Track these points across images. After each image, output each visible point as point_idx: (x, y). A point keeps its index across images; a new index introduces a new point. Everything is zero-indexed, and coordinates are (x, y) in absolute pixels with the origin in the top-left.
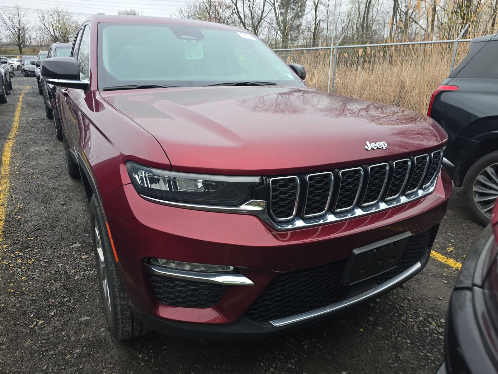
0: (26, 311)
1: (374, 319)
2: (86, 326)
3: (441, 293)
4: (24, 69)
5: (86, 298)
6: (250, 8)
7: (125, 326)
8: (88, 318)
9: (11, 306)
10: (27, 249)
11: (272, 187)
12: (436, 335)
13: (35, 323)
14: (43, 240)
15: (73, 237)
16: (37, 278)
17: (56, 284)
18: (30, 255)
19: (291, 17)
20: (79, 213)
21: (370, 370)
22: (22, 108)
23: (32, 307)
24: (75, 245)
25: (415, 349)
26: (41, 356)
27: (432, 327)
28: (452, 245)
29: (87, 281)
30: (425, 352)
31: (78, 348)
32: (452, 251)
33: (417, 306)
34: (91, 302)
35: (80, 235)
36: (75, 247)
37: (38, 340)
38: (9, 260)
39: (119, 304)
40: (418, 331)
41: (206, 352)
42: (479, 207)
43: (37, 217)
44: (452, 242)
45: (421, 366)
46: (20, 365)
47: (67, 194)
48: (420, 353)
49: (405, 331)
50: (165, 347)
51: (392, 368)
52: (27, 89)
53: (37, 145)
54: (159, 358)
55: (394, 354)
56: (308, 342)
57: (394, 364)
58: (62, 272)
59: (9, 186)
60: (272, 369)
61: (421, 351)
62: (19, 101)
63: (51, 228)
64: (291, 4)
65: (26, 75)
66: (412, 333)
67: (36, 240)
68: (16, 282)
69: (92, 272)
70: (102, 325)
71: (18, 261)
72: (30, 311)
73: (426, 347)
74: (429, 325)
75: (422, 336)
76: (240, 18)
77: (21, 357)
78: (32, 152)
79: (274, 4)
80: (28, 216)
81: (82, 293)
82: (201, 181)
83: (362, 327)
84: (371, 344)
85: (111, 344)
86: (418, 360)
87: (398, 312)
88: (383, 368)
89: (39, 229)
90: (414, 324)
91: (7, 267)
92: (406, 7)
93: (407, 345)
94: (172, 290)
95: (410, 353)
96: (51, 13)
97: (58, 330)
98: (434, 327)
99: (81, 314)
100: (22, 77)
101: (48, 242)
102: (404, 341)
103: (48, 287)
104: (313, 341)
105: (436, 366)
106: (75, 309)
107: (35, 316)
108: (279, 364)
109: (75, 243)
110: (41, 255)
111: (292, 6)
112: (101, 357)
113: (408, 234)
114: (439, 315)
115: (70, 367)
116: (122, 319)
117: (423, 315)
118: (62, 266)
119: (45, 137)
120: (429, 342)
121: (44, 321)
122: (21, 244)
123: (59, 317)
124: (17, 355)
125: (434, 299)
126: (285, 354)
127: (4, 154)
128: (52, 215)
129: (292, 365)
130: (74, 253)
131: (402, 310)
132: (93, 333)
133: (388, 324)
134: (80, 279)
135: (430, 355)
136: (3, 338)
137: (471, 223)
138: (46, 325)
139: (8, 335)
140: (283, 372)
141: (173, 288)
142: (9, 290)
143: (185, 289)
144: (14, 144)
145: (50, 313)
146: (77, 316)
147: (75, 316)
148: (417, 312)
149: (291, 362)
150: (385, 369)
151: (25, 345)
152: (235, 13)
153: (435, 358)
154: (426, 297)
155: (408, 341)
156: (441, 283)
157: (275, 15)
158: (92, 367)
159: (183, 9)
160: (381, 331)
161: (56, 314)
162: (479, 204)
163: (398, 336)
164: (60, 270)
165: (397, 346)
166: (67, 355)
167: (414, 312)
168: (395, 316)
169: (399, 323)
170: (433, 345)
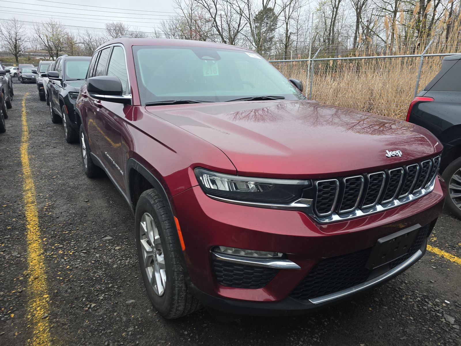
0: (77, 295)
1: (379, 300)
2: (133, 308)
3: (432, 277)
4: (21, 76)
5: (128, 284)
6: (227, 21)
7: (179, 306)
8: (133, 301)
9: (64, 292)
10: (65, 242)
11: (318, 188)
12: (434, 313)
13: (89, 306)
14: (77, 233)
15: (103, 230)
16: (80, 267)
17: (98, 271)
18: (68, 247)
19: (264, 31)
20: (103, 209)
21: (383, 342)
22: (27, 113)
23: (82, 292)
24: (107, 238)
25: (418, 324)
26: (100, 334)
27: (429, 306)
28: (435, 235)
29: (125, 269)
30: (427, 327)
31: (131, 326)
32: (435, 241)
33: (414, 289)
34: (133, 287)
35: (108, 229)
36: (107, 240)
37: (94, 321)
38: (52, 251)
39: (177, 286)
40: (418, 309)
41: (241, 329)
42: (454, 202)
43: (66, 213)
44: (435, 233)
45: (426, 338)
46: (84, 341)
47: (88, 193)
48: (423, 328)
49: (407, 310)
50: (206, 325)
51: (401, 340)
52: (27, 95)
53: (50, 148)
54: (203, 334)
55: (402, 328)
56: (327, 319)
57: (403, 337)
58: (101, 261)
59: (34, 186)
60: (300, 343)
61: (423, 326)
62: (22, 107)
63: (81, 223)
64: (264, 19)
65: (23, 82)
66: (414, 311)
67: (70, 234)
68: (62, 270)
69: (127, 261)
70: (147, 307)
71: (60, 252)
72: (81, 296)
73: (427, 323)
74: (427, 304)
75: (422, 314)
76: (218, 30)
77: (83, 335)
78: (47, 154)
79: (249, 19)
80: (58, 212)
81: (123, 279)
82: (253, 183)
83: (370, 307)
84: (380, 321)
85: (158, 323)
86: (422, 334)
87: (399, 294)
88: (394, 340)
89: (71, 224)
90: (413, 304)
91: (51, 258)
92: (367, 21)
93: (411, 321)
94: (230, 273)
95: (415, 328)
96: (46, 25)
97: (110, 312)
98: (431, 306)
99: (126, 298)
100: (19, 83)
101: (82, 235)
102: (407, 318)
103: (92, 274)
104: (331, 319)
105: (438, 338)
106: (120, 293)
107: (86, 300)
108: (306, 338)
109: (106, 236)
110: (78, 247)
111: (265, 20)
112: (152, 334)
113: (418, 226)
114: (434, 296)
115: (128, 343)
116: (178, 300)
117: (420, 296)
118: (100, 257)
119: (55, 140)
120: (429, 318)
121: (96, 304)
122: (59, 237)
123: (108, 300)
124: (79, 334)
125: (427, 283)
126: (309, 330)
127: (22, 156)
128: (79, 211)
129: (317, 339)
130: (107, 245)
131: (402, 292)
132: (141, 314)
133: (392, 304)
134: (118, 268)
135: (431, 329)
136: (64, 319)
137: (447, 216)
138: (98, 307)
139: (67, 317)
140: (311, 345)
141: (232, 271)
142: (58, 278)
143: (242, 273)
144: (28, 147)
145: (99, 297)
146: (124, 300)
147: (121, 299)
148: (414, 294)
149: (315, 337)
150: (396, 342)
151: (84, 325)
152: (214, 26)
153: (436, 332)
154: (420, 281)
155: (412, 318)
156: (431, 268)
157: (250, 29)
158: (146, 343)
159: (166, 23)
160: (387, 310)
161: (105, 299)
162: (454, 199)
163: (402, 314)
164: (99, 260)
165: (403, 322)
166: (123, 332)
167: (412, 293)
168: (396, 297)
169: (401, 303)
170: (432, 321)
